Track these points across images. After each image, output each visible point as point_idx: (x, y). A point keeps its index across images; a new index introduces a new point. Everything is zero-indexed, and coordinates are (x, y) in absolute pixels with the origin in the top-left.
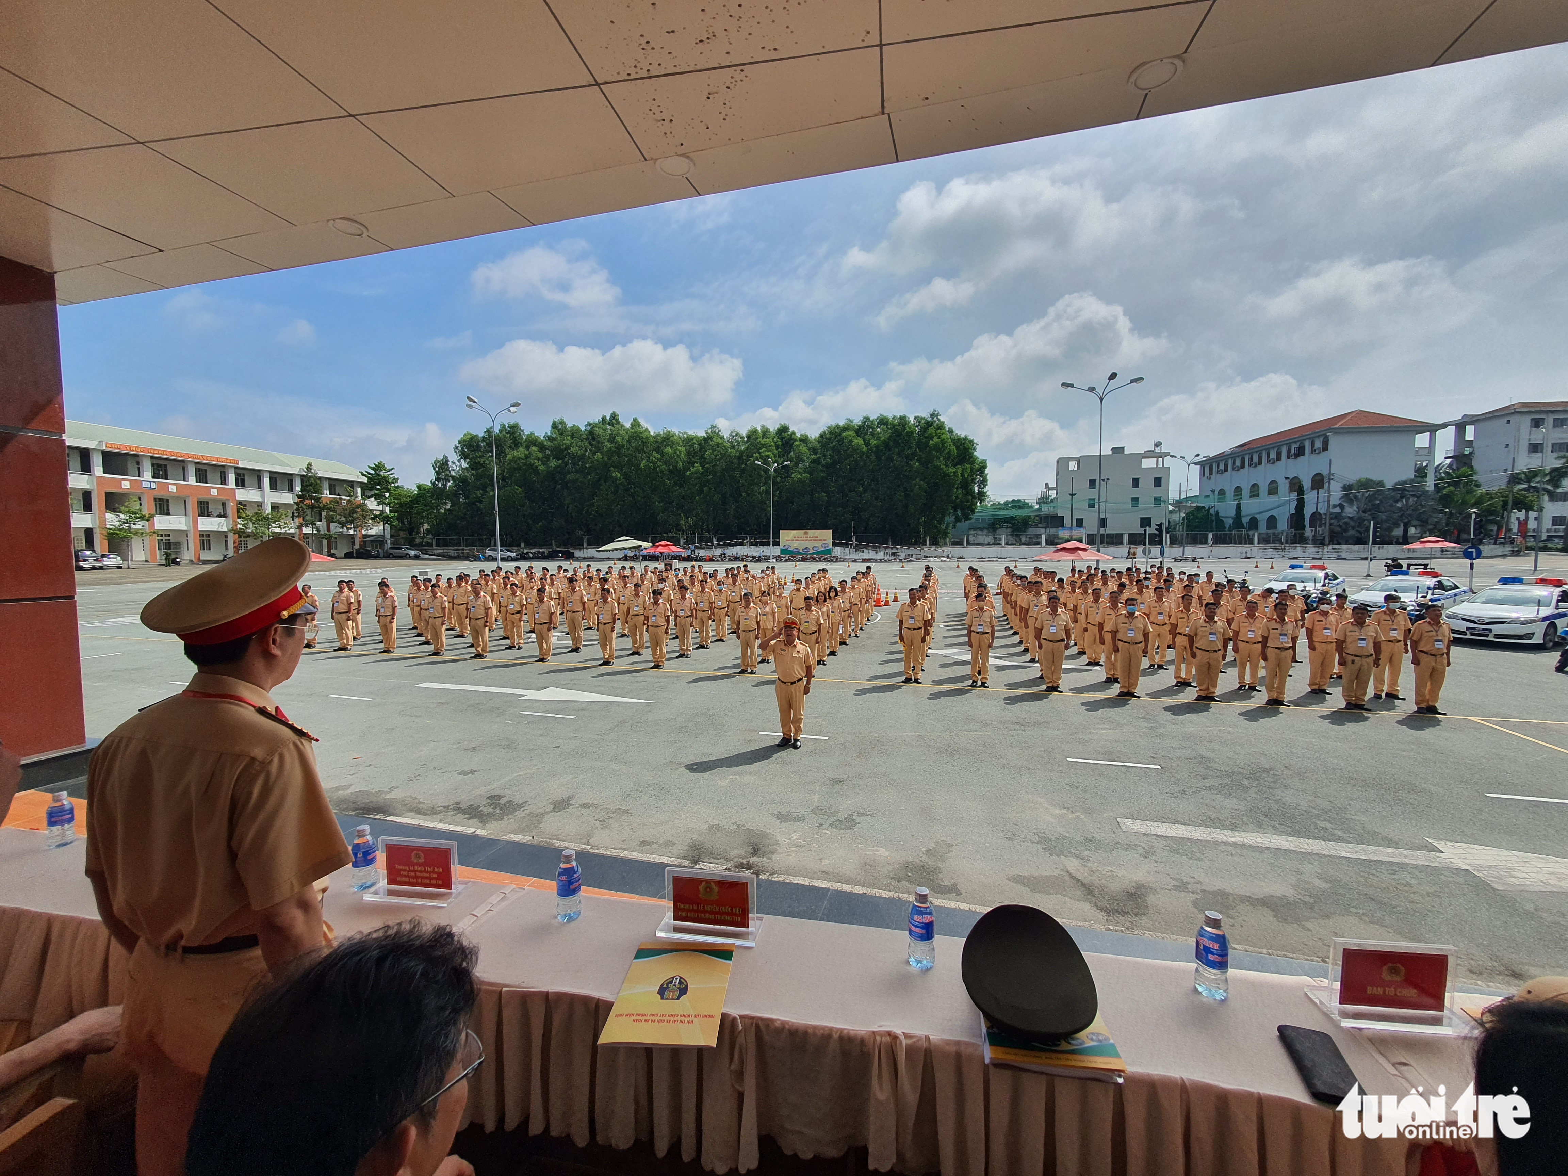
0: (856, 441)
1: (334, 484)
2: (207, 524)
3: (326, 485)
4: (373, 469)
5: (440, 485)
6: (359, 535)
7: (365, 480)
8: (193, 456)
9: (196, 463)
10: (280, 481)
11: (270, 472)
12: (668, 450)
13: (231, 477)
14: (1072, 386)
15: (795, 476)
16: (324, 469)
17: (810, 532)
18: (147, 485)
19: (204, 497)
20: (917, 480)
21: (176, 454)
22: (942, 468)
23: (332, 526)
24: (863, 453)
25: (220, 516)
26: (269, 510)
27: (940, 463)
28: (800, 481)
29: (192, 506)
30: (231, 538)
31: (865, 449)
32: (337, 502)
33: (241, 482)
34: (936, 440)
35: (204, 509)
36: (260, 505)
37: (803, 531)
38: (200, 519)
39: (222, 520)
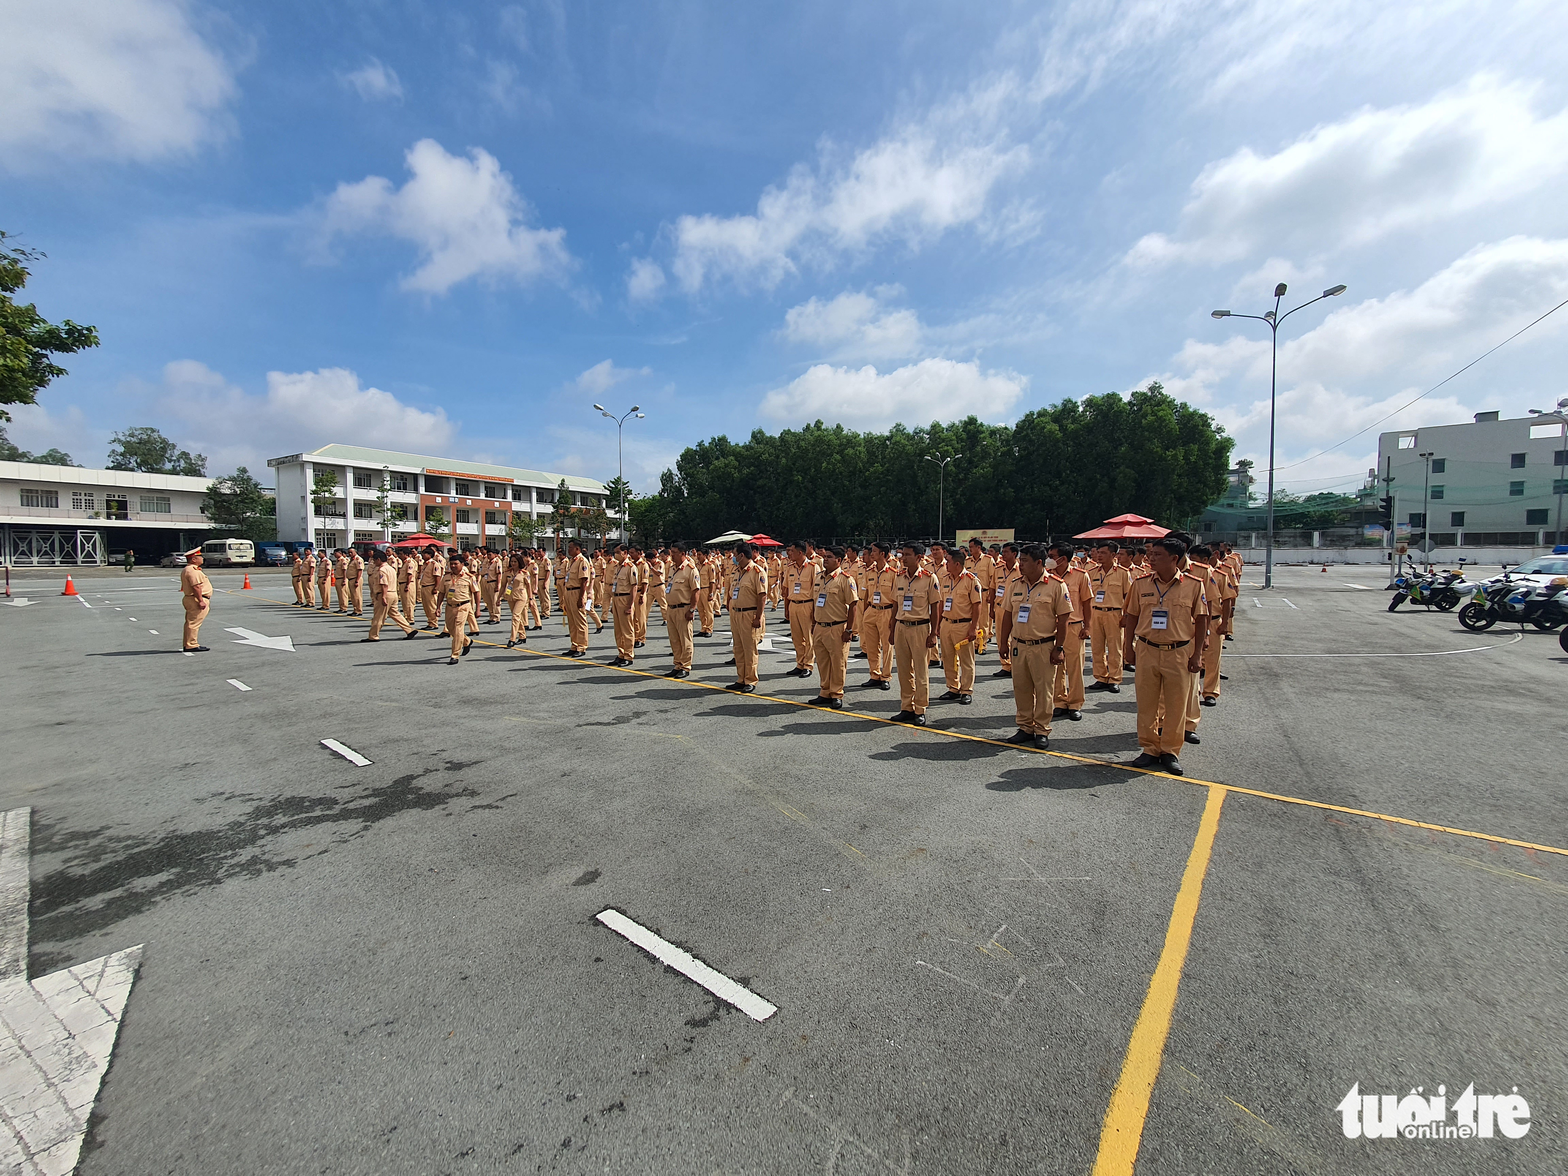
0: (1048, 427)
1: (585, 497)
2: (493, 530)
3: (578, 497)
4: (613, 483)
5: (666, 495)
6: (603, 540)
7: (608, 493)
8: (482, 477)
9: (485, 482)
10: (544, 495)
11: (537, 488)
12: (850, 451)
13: (510, 493)
14: (1227, 314)
15: (978, 471)
16: (576, 484)
17: (988, 531)
18: (452, 500)
19: (490, 509)
20: (1122, 468)
21: (471, 476)
22: (1157, 452)
23: (582, 531)
24: (1058, 441)
25: (502, 524)
26: (535, 517)
27: (1156, 446)
28: (982, 476)
29: (481, 516)
30: (508, 540)
31: (1060, 435)
32: (588, 511)
33: (517, 497)
34: (1150, 418)
35: (491, 518)
36: (529, 514)
37: (981, 531)
38: (487, 526)
39: (503, 527)
